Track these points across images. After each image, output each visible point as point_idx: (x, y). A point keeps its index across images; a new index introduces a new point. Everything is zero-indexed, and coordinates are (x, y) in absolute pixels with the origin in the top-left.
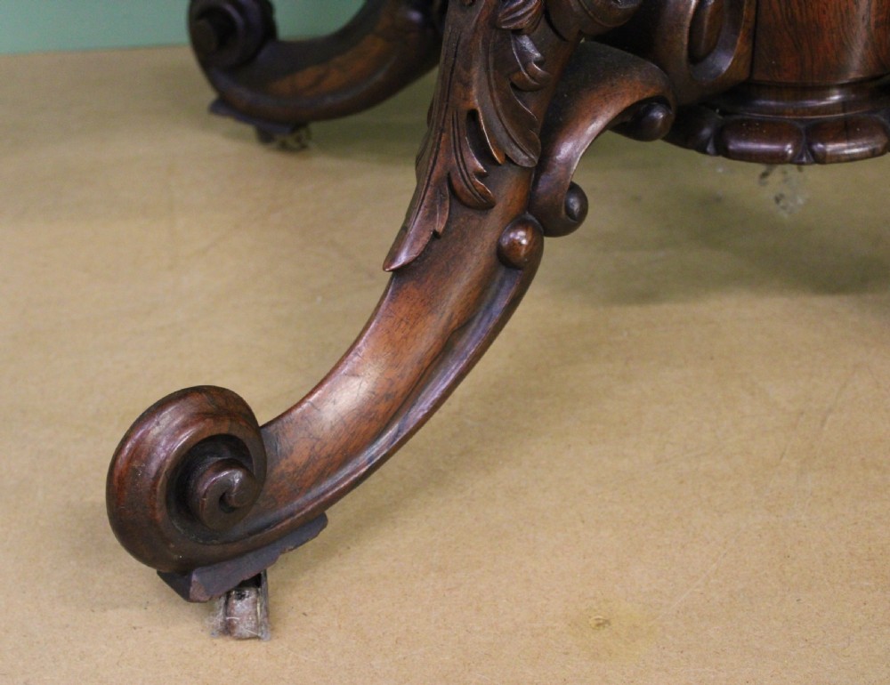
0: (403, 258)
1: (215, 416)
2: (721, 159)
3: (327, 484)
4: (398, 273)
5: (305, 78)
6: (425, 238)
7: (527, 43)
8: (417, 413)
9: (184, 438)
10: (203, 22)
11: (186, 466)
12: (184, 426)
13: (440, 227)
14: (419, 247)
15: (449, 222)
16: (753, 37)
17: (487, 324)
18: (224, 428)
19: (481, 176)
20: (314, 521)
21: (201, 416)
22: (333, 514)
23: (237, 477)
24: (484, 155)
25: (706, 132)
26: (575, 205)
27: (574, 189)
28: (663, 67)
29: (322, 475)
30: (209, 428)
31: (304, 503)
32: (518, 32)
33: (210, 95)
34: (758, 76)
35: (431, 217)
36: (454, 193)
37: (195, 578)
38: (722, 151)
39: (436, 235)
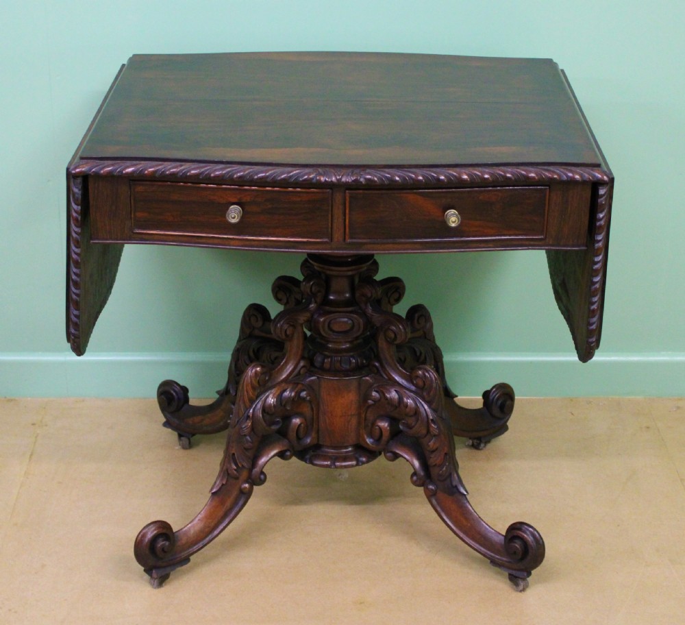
0: (214, 490)
1: (164, 528)
2: (310, 465)
3: (191, 550)
4: (213, 494)
5: (197, 419)
6: (220, 485)
7: (248, 438)
8: (216, 532)
9: (155, 532)
10: (163, 396)
11: (154, 540)
12: (154, 530)
13: (224, 483)
14: (218, 488)
15: (227, 481)
16: (318, 432)
17: (237, 509)
18: (164, 531)
19: (235, 470)
20: (187, 560)
21: (159, 528)
22: (191, 558)
23: (167, 543)
24: (236, 465)
25: (308, 457)
26: (262, 477)
27: (262, 473)
28: (288, 439)
29: (189, 547)
30: (161, 531)
31: (184, 554)
32: (245, 435)
33: (164, 420)
34: (321, 443)
35: (222, 480)
36: (228, 474)
37: (154, 571)
38: (312, 463)
39: (223, 485)
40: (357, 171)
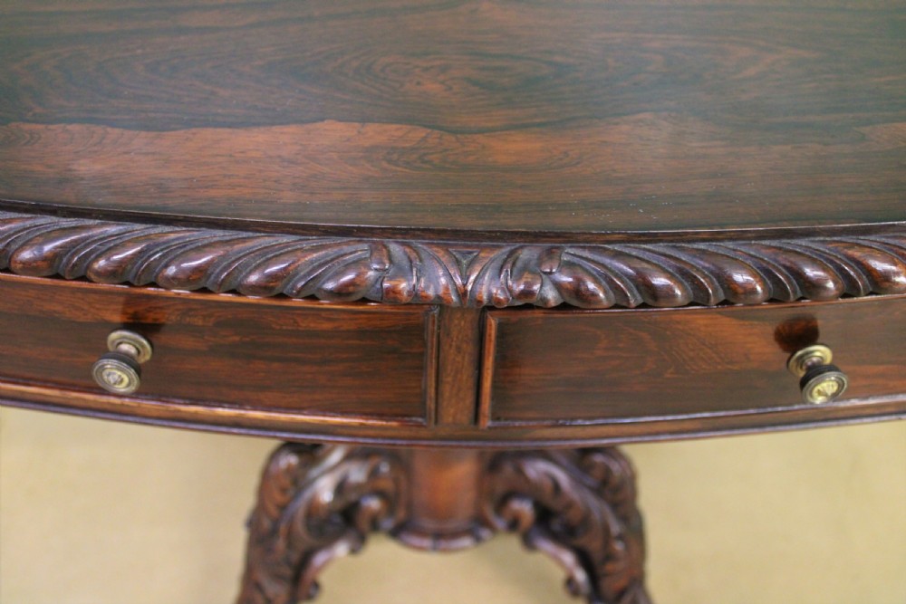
16: (408, 506)
40: (527, 254)
